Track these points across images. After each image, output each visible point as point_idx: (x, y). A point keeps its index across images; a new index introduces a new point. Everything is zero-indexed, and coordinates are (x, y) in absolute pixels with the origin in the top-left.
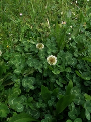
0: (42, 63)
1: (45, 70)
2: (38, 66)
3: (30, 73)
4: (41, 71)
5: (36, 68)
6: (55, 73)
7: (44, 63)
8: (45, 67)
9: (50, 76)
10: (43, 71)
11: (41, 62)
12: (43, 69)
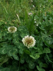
0: (17, 48)
1: (21, 56)
2: (12, 52)
3: (4, 62)
4: (16, 58)
5: (10, 55)
6: (34, 58)
7: (19, 47)
8: (21, 52)
9: (28, 62)
10: (19, 57)
11: (15, 47)
12: (18, 54)
